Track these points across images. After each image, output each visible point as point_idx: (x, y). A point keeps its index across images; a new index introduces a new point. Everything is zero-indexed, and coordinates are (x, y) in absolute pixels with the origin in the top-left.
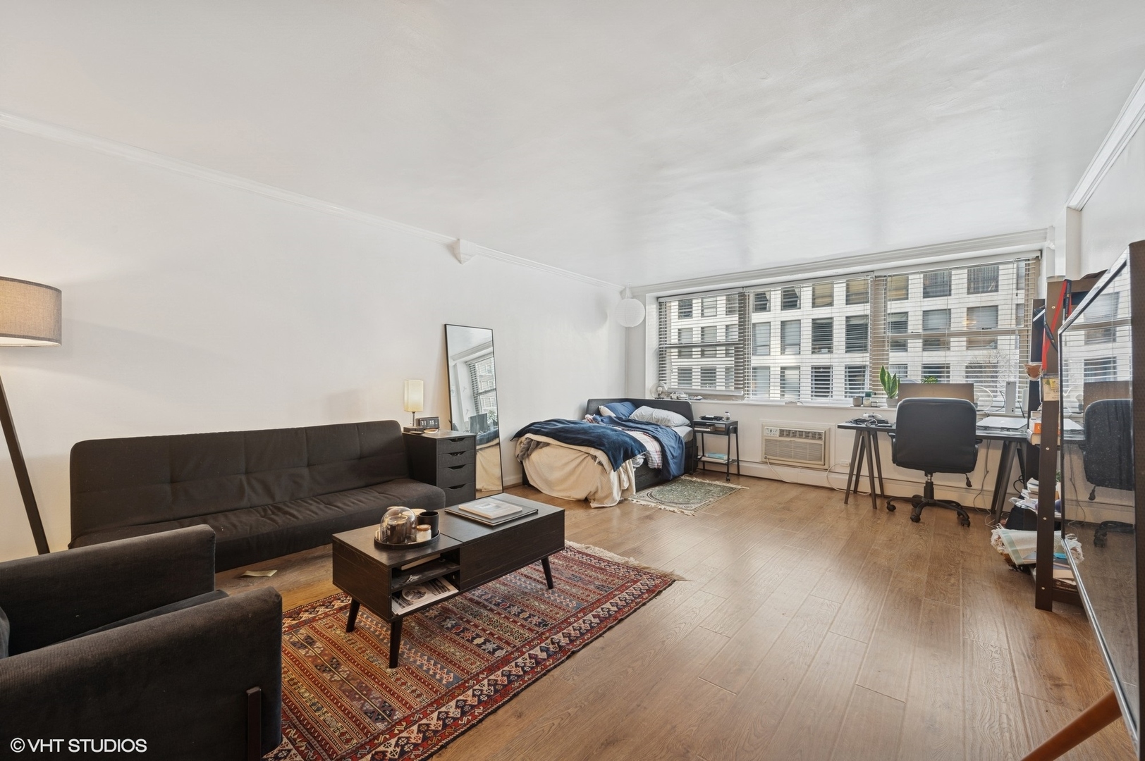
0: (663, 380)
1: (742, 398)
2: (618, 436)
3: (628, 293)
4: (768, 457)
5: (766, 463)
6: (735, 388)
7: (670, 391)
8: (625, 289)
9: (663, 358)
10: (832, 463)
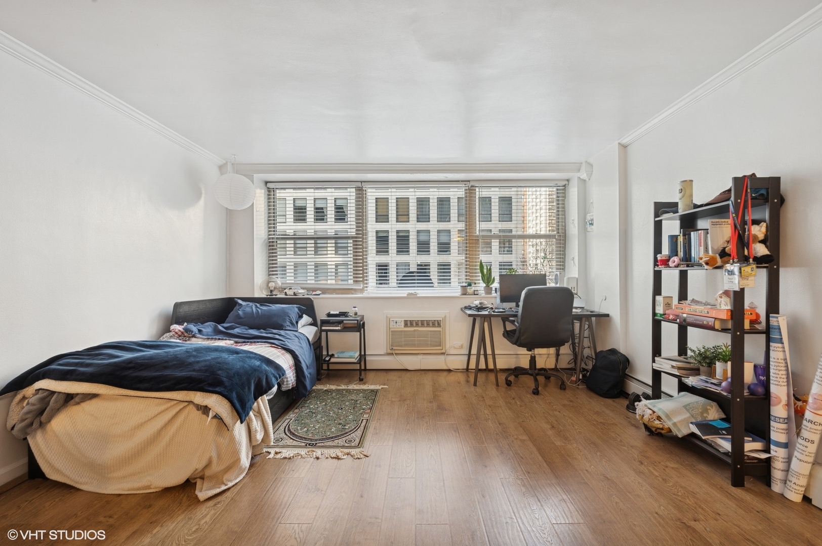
0: (273, 275)
1: (362, 290)
2: (243, 361)
3: (229, 167)
4: (394, 348)
5: (392, 354)
6: (354, 281)
7: (284, 286)
8: (226, 164)
9: (273, 249)
10: (448, 346)
